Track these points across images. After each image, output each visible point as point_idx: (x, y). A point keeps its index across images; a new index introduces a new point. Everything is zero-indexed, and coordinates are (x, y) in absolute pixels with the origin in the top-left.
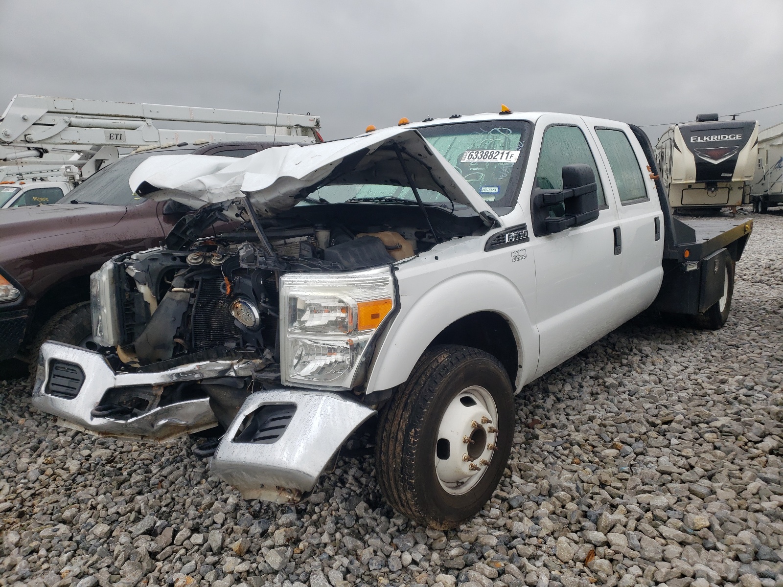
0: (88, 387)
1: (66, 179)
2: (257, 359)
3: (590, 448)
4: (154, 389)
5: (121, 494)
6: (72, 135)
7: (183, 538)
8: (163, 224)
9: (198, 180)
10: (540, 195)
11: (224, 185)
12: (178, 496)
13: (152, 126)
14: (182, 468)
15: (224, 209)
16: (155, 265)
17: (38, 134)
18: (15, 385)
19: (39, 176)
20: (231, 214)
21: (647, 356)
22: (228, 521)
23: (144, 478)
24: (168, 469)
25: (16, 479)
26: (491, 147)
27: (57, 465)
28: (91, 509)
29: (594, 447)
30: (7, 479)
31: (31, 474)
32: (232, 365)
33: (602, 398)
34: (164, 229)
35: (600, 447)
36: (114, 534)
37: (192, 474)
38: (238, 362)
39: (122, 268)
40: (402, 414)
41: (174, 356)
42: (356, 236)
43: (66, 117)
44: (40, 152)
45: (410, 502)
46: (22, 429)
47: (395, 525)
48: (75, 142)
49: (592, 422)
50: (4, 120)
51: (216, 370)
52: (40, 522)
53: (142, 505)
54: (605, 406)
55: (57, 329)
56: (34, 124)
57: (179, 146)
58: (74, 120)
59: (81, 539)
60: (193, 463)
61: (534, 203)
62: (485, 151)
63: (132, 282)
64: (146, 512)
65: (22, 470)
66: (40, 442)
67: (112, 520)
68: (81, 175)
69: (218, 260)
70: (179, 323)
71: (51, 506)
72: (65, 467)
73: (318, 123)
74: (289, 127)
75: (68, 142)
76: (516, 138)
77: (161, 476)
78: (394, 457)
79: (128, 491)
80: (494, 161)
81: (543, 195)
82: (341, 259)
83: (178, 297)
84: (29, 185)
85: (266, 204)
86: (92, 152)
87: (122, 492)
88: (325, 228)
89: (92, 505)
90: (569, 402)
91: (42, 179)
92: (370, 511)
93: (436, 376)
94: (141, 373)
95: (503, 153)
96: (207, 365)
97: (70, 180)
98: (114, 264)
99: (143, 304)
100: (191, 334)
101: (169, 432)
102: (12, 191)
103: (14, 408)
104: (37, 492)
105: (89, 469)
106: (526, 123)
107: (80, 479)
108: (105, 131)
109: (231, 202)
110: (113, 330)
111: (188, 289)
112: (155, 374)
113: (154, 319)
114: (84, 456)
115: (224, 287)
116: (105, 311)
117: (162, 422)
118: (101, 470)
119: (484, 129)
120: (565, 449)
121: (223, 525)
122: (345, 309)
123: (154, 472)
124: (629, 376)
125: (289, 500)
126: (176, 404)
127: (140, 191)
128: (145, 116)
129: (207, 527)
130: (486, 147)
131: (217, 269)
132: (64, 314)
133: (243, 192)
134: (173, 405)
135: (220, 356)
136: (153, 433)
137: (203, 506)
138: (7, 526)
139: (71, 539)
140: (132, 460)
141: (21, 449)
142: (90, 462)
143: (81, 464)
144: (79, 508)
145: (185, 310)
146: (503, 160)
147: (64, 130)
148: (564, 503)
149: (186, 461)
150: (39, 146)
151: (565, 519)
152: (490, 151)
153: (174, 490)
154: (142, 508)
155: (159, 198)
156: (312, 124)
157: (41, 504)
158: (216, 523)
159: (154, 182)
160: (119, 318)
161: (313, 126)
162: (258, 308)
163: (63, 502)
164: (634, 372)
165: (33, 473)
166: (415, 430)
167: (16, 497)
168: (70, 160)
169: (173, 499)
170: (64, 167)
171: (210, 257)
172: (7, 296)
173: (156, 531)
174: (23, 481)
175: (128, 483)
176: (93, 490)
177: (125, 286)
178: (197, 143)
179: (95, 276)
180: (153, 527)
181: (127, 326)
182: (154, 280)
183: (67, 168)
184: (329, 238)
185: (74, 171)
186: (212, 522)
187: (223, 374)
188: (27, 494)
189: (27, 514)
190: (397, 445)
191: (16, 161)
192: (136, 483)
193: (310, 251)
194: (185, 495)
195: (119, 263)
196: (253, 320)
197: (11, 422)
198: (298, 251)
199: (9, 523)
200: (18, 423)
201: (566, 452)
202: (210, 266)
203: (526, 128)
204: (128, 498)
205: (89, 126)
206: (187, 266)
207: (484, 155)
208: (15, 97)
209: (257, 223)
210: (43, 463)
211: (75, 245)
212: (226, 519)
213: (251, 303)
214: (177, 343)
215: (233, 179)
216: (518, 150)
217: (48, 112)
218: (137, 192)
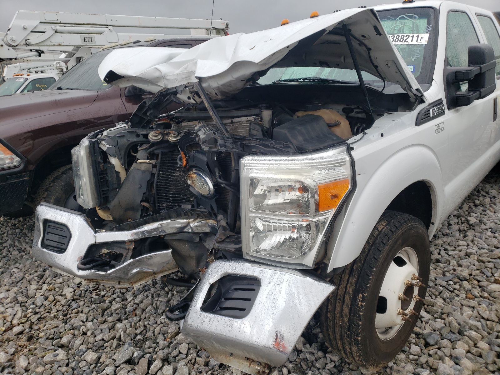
0: (74, 243)
1: (57, 71)
2: (209, 219)
3: (476, 282)
4: (126, 244)
5: (105, 321)
6: (58, 38)
7: (156, 369)
8: (126, 104)
9: (156, 68)
10: (453, 72)
11: (177, 72)
12: (149, 324)
13: (113, 31)
14: (150, 297)
15: (178, 93)
16: (123, 142)
17: (34, 39)
18: (28, 221)
19: (39, 69)
20: (183, 97)
21: (494, 197)
22: (191, 351)
23: (122, 307)
24: (140, 298)
25: (27, 304)
26: (401, 31)
27: (57, 292)
28: (82, 335)
29: (479, 281)
30: (20, 304)
31: (38, 300)
32: (188, 224)
33: (470, 234)
34: (126, 107)
35: (484, 281)
36: (101, 360)
37: (158, 303)
38: (193, 221)
39: (96, 144)
40: (349, 278)
41: (142, 216)
42: (294, 113)
43: (53, 26)
44: (39, 53)
45: (354, 354)
46: (32, 258)
47: (331, 361)
48: (60, 44)
49: (469, 257)
50: (10, 30)
51: (175, 227)
52: (44, 347)
53: (122, 333)
54: (476, 243)
55: (52, 186)
56: (31, 32)
57: (134, 43)
58: (59, 28)
59: (76, 365)
60: (158, 292)
61: (447, 80)
62: (396, 35)
63: (105, 155)
64: (125, 340)
65: (31, 296)
66: (44, 271)
67: (99, 346)
68: (67, 68)
69: (175, 137)
70: (144, 190)
71: (52, 331)
72: (63, 294)
73: (227, 25)
74: (207, 29)
75: (55, 44)
76: (423, 23)
77: (135, 304)
78: (341, 316)
79: (110, 319)
80: (406, 43)
81: (456, 72)
82: (290, 138)
83: (143, 167)
84: (34, 76)
85: (218, 88)
86: (74, 52)
87: (105, 319)
88: (268, 108)
89: (83, 332)
90: (445, 239)
91: (42, 72)
92: (308, 346)
93: (379, 244)
94: (115, 231)
95: (413, 36)
96: (168, 224)
97: (60, 72)
98: (90, 141)
99: (115, 175)
100: (154, 198)
101: (140, 277)
102: (22, 80)
103: (27, 241)
104: (42, 317)
105: (80, 296)
106: (431, 9)
107: (74, 305)
108: (80, 36)
109: (184, 86)
110: (92, 196)
111: (151, 161)
112: (127, 232)
113: (124, 186)
114: (77, 283)
115: (181, 159)
116: (85, 180)
117: (135, 271)
118: (89, 297)
119: (392, 16)
120: (455, 283)
121: (187, 355)
122: (304, 189)
123: (129, 300)
124: (486, 215)
125: (259, 372)
126: (145, 256)
127: (107, 79)
128: (108, 24)
129: (175, 357)
130: (396, 32)
131: (174, 145)
132: (56, 174)
133: (196, 77)
134: (143, 256)
135: (179, 216)
136: (128, 279)
137: (170, 335)
138: (19, 349)
139: (67, 365)
140: (112, 289)
141: (31, 277)
142: (81, 289)
143: (74, 291)
144: (74, 335)
145: (148, 178)
146: (414, 42)
147: (52, 35)
148: (476, 342)
149: (153, 290)
150: (37, 48)
151: (480, 358)
152: (400, 35)
153: (145, 318)
154: (122, 336)
155: (123, 85)
156: (223, 27)
157: (45, 328)
158: (181, 353)
159: (119, 70)
160: (96, 186)
161: (224, 28)
162: (212, 180)
163: (61, 328)
164: (488, 211)
165: (39, 300)
166: (363, 295)
167: (27, 321)
168: (60, 58)
169: (145, 326)
170: (55, 63)
171: (168, 134)
172: (13, 163)
173: (134, 361)
174: (32, 306)
175: (110, 309)
176: (83, 317)
177: (99, 159)
178: (148, 40)
179: (74, 150)
180: (131, 357)
181: (103, 191)
182: (123, 153)
183: (57, 63)
184: (271, 117)
185: (62, 65)
186: (178, 353)
187: (181, 230)
188: (34, 318)
189: (35, 338)
190: (344, 306)
191: (24, 60)
192: (116, 310)
193: (260, 130)
194: (154, 324)
195: (93, 140)
196: (208, 189)
197: (25, 252)
198: (247, 131)
199: (20, 346)
200: (29, 253)
201: (457, 287)
202: (168, 141)
203: (431, 13)
204: (110, 325)
205: (69, 32)
206: (148, 142)
207: (395, 38)
208: (17, 12)
209: (211, 106)
210: (47, 290)
211: (60, 122)
212: (189, 349)
213: (206, 175)
214: (144, 206)
215: (185, 66)
216: (427, 33)
217: (41, 23)
218: (105, 79)
